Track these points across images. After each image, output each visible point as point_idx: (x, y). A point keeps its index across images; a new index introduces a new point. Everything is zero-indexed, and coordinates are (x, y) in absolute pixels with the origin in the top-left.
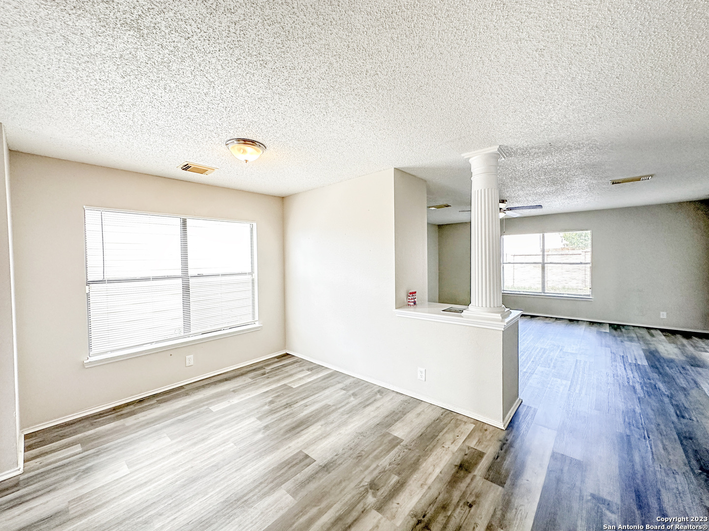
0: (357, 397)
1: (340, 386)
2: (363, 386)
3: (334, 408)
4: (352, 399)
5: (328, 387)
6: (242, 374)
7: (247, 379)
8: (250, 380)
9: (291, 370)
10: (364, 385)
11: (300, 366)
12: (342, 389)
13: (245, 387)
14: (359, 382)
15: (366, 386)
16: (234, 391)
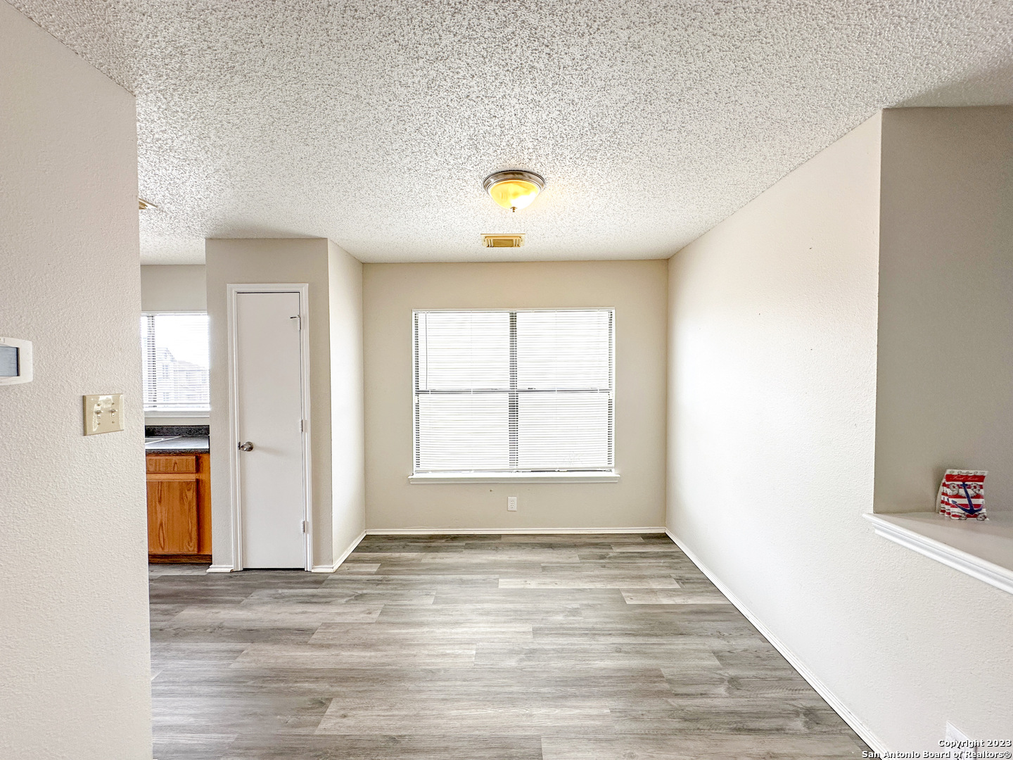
0: (737, 693)
1: (718, 644)
2: (774, 673)
3: (666, 686)
4: (722, 690)
5: (690, 635)
6: (575, 546)
7: (572, 556)
8: (577, 559)
9: (649, 567)
10: (778, 673)
11: (670, 567)
12: (718, 655)
13: (561, 567)
14: (769, 658)
15: (780, 679)
16: (544, 568)
